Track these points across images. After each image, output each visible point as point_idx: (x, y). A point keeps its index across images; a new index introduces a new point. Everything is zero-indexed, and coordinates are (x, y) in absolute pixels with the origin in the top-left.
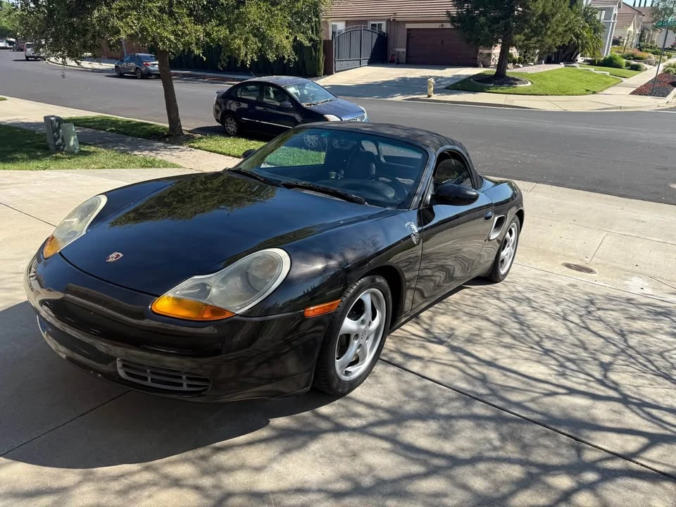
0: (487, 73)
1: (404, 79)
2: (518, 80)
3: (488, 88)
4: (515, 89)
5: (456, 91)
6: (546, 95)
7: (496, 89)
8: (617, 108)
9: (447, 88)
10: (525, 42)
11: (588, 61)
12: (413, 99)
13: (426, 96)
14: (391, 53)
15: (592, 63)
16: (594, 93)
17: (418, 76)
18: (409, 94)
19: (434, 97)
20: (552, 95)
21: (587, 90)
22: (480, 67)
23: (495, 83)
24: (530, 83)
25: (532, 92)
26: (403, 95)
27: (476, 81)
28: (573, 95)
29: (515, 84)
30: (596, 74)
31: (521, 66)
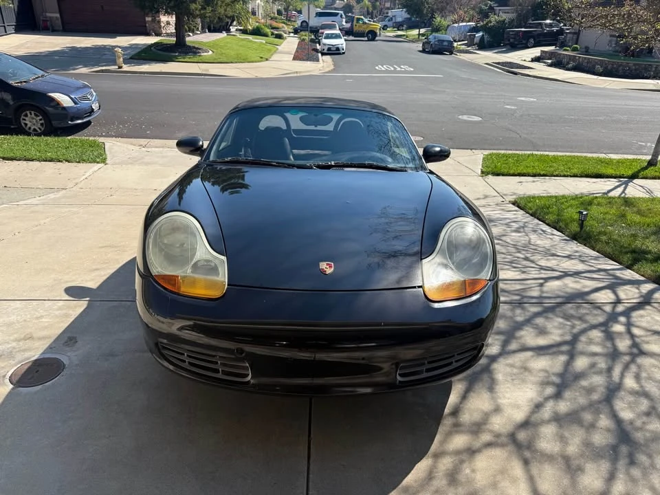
0: (165, 42)
1: (73, 49)
2: (200, 49)
3: (176, 57)
4: (201, 58)
5: (145, 61)
6: (232, 63)
7: (184, 58)
8: (294, 73)
9: (131, 58)
10: (202, 12)
11: (240, 30)
12: (102, 71)
13: (117, 67)
14: (41, 18)
15: (244, 32)
16: (267, 60)
17: (89, 46)
18: (94, 66)
19: (126, 68)
20: (236, 62)
21: (262, 58)
22: (152, 35)
23: (180, 53)
24: (211, 52)
25: (219, 60)
26: (85, 66)
27: (160, 50)
28: (253, 62)
29: (199, 53)
30: (256, 42)
31: (191, 34)
